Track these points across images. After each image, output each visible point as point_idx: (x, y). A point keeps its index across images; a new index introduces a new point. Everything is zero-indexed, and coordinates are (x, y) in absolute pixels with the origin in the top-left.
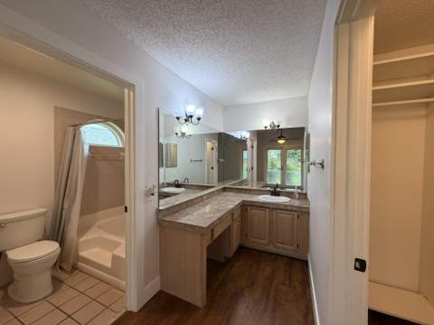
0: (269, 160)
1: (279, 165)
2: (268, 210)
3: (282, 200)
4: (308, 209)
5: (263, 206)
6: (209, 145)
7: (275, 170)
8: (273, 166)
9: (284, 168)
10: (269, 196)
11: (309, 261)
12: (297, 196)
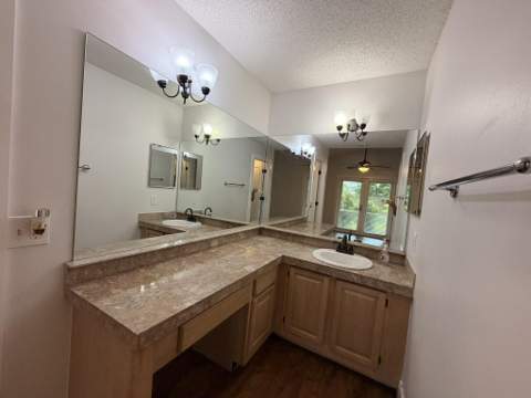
0: (343, 195)
1: (357, 204)
2: (326, 280)
3: (357, 263)
4: (411, 290)
5: (319, 271)
6: (258, 164)
7: (351, 210)
8: (349, 204)
9: (363, 208)
10: (333, 252)
11: (402, 390)
12: (387, 258)
